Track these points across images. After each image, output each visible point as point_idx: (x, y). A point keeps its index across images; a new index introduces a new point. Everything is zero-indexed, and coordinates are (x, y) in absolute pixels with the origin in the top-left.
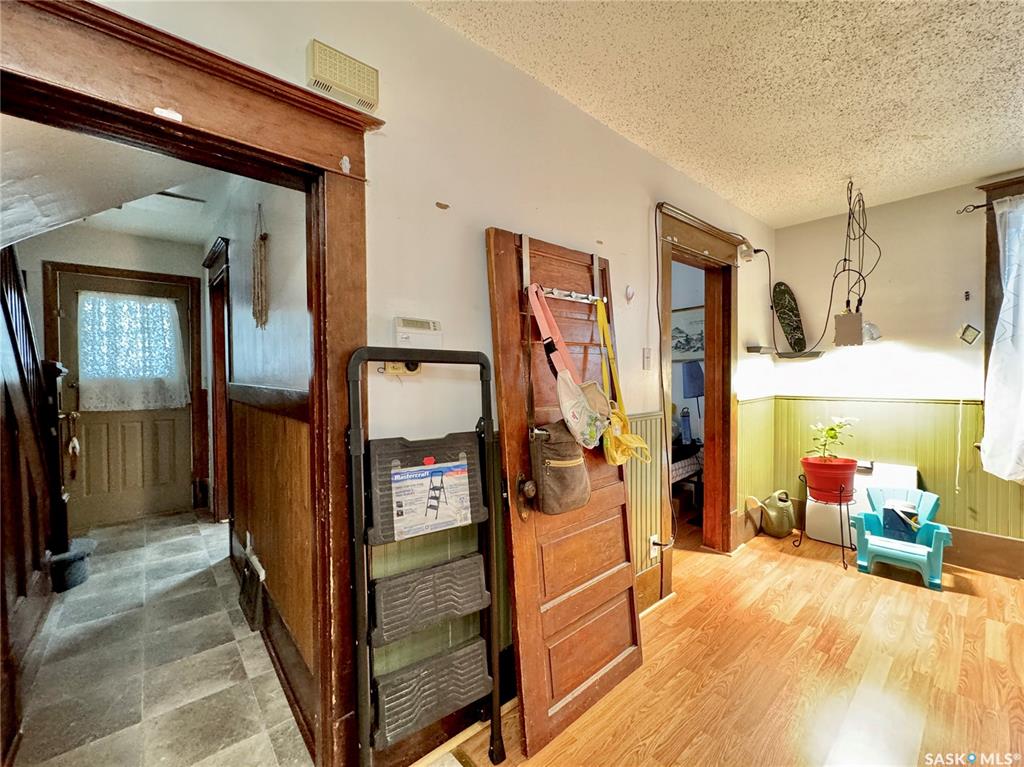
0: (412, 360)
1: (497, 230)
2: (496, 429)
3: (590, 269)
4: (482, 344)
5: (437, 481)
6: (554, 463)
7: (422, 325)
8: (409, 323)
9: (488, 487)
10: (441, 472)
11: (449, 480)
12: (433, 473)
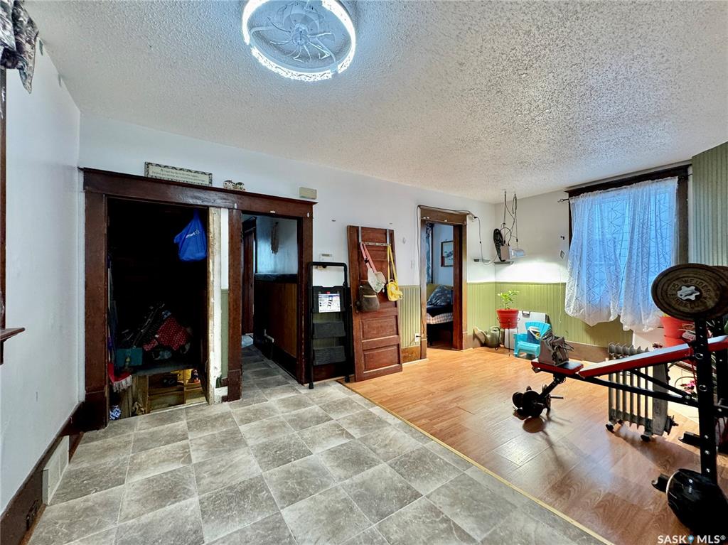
0: (324, 265)
1: (350, 226)
2: (349, 286)
3: (386, 234)
4: (345, 260)
5: (331, 299)
6: (366, 296)
7: (328, 255)
8: (323, 255)
9: (345, 303)
10: (332, 296)
11: (334, 299)
12: (330, 296)
